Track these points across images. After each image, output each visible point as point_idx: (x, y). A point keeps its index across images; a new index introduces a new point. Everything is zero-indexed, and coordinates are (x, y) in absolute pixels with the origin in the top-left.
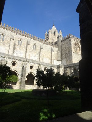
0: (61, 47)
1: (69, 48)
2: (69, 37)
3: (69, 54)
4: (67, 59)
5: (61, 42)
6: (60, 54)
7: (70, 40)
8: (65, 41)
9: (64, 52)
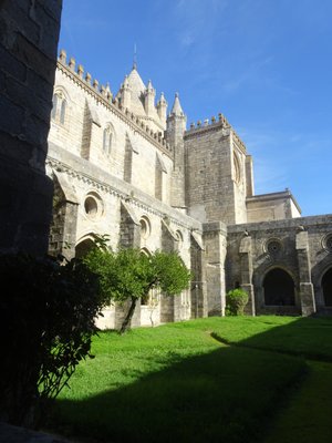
0: (186, 156)
1: (219, 166)
2: (221, 127)
3: (220, 185)
4: (212, 203)
5: (185, 138)
6: (181, 182)
7: (225, 138)
8: (204, 138)
9: (198, 178)
